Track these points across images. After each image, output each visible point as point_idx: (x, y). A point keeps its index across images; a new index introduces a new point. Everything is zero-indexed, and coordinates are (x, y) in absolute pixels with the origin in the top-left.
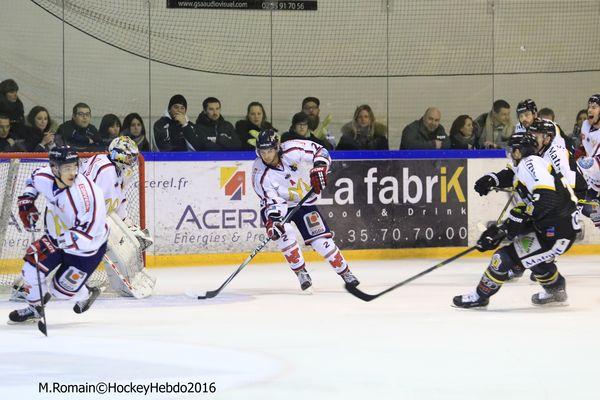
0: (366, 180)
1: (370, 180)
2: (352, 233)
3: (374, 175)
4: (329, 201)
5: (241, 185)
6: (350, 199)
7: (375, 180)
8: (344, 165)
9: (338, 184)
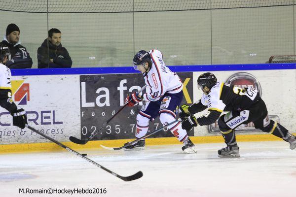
0: (119, 88)
1: (122, 88)
2: (109, 128)
3: (125, 85)
4: (92, 105)
5: (26, 94)
6: (107, 103)
7: (125, 88)
8: (103, 78)
9: (98, 91)
